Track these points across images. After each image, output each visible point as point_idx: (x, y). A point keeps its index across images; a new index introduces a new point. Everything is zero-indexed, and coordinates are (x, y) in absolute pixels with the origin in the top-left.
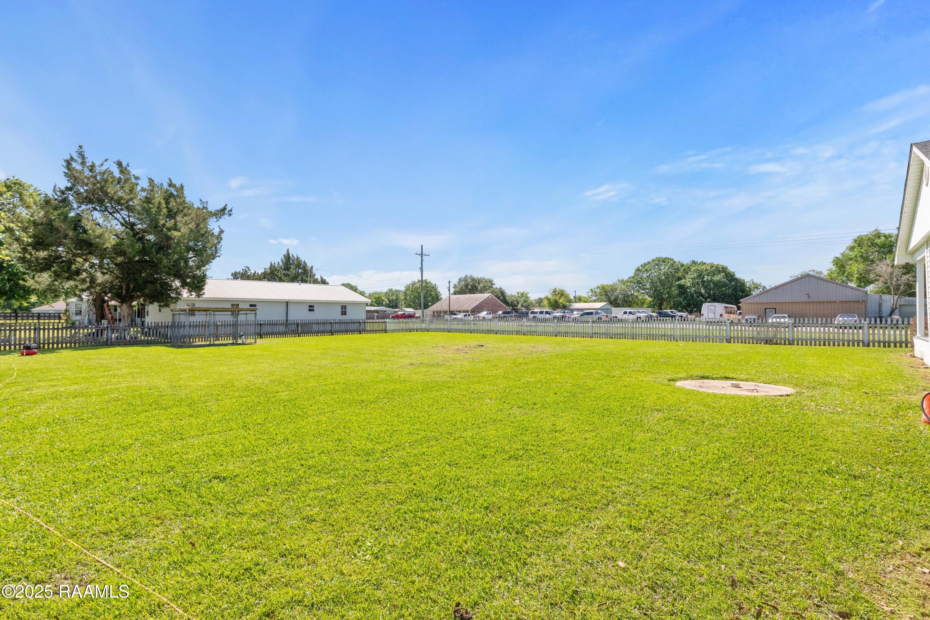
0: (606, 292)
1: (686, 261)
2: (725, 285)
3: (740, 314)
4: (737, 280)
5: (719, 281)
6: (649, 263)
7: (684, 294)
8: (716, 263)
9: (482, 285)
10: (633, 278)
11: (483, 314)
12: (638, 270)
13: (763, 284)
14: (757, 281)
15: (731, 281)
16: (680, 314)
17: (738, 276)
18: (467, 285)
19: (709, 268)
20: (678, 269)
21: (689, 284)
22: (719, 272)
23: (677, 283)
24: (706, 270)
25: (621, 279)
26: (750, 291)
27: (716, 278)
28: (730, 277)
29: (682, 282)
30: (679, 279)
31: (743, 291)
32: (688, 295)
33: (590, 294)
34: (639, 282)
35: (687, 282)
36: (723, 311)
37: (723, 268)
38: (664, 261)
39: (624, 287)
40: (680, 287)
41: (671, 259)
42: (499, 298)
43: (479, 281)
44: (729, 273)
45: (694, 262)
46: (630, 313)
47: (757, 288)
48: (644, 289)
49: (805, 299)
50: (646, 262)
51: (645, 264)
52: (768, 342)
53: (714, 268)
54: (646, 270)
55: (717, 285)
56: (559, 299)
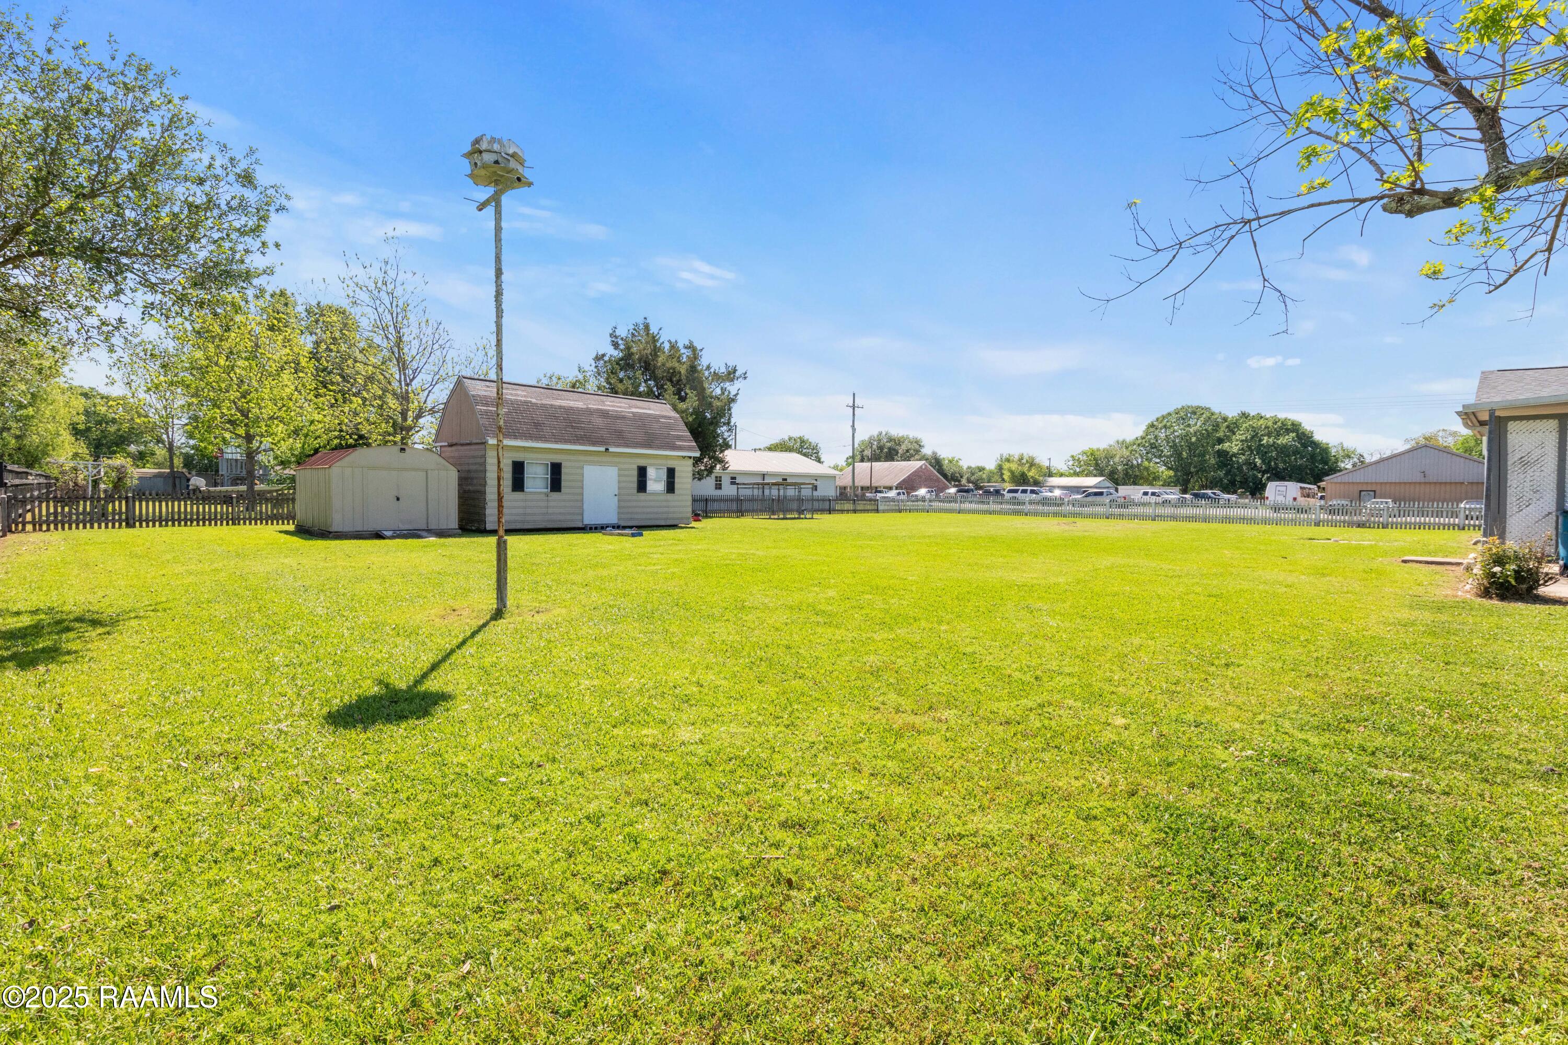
0: (1095, 459)
1: (1232, 413)
2: (1296, 452)
3: (1322, 498)
4: (1315, 444)
5: (1285, 446)
6: (1169, 414)
7: (1226, 465)
8: (1282, 416)
9: (904, 447)
10: (1143, 438)
11: (922, 492)
12: (1152, 426)
13: (1359, 451)
14: (1349, 444)
15: (1305, 446)
16: (1227, 496)
17: (1318, 437)
18: (881, 448)
19: (1270, 424)
20: (1218, 426)
21: (1235, 450)
22: (1288, 431)
23: (1217, 447)
24: (1267, 427)
25: (1121, 440)
26: (1337, 461)
27: (1283, 440)
28: (1305, 439)
29: (1226, 445)
30: (1220, 441)
31: (1325, 461)
32: (1232, 467)
33: (1071, 463)
34: (1153, 446)
35: (1233, 447)
36: (1297, 494)
37: (1293, 424)
38: (1194, 413)
39: (1126, 453)
40: (1222, 454)
41: (1208, 409)
42: (934, 467)
43: (898, 442)
44: (1303, 433)
45: (1245, 415)
46: (1153, 494)
47: (1349, 457)
48: (1160, 457)
49: (1419, 478)
50: (1165, 413)
51: (1164, 417)
52: (1360, 525)
53: (1279, 424)
54: (1165, 426)
55: (1283, 450)
56: (1029, 470)
